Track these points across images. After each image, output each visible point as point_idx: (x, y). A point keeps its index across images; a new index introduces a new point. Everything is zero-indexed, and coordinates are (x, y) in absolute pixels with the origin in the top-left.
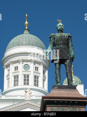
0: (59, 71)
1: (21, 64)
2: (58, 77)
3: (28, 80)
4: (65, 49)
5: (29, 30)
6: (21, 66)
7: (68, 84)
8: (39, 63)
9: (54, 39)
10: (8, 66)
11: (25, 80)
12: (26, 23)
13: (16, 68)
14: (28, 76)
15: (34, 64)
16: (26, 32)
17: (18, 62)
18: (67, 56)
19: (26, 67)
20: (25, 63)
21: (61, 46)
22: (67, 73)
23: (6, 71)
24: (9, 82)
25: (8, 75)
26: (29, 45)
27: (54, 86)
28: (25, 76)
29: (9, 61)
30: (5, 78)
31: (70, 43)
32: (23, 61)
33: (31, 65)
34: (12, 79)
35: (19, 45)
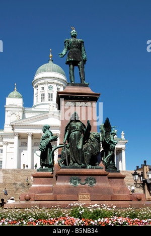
0: (73, 72)
1: (46, 85)
2: (72, 77)
3: (52, 97)
4: (78, 52)
5: (52, 61)
6: (46, 87)
7: (81, 82)
8: (60, 85)
9: (69, 43)
10: (37, 87)
11: (49, 97)
12: (51, 55)
13: (43, 88)
14: (52, 95)
15: (57, 86)
16: (50, 62)
17: (44, 83)
18: (80, 58)
19: (50, 88)
20: (49, 85)
21: (75, 49)
22: (80, 73)
23: (35, 90)
24: (37, 99)
25: (37, 93)
26: (53, 71)
27: (68, 84)
28: (49, 94)
29: (38, 83)
30: (35, 96)
31: (83, 48)
32: (48, 83)
33: (55, 87)
34: (40, 96)
35: (45, 71)
